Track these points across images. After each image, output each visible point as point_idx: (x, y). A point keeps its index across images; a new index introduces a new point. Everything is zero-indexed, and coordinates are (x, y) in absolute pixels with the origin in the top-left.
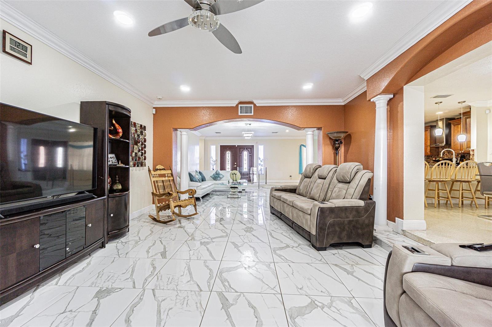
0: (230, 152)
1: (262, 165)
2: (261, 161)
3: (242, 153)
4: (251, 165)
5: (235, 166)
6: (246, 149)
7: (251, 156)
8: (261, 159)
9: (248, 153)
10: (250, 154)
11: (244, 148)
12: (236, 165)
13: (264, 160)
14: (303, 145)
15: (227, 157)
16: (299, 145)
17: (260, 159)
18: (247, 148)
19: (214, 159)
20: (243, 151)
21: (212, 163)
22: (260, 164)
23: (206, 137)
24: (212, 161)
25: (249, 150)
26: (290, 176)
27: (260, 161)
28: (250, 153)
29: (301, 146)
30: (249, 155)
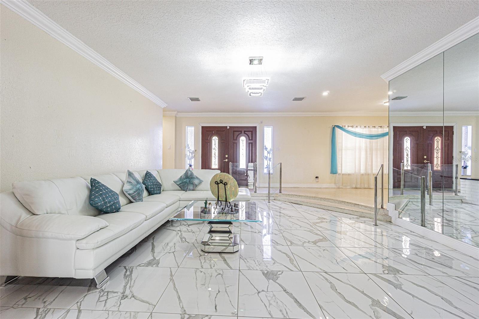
0: (217, 138)
1: (270, 159)
2: (268, 153)
3: (238, 139)
4: (252, 158)
5: (227, 160)
6: (244, 133)
7: (252, 143)
8: (269, 150)
9: (248, 140)
10: (250, 141)
11: (241, 131)
12: (227, 158)
13: (273, 150)
14: (338, 127)
15: (213, 146)
16: (331, 125)
17: (266, 149)
18: (245, 131)
19: (192, 149)
20: (239, 136)
21: (188, 154)
22: (266, 158)
23: (178, 112)
24: (188, 152)
25: (250, 134)
26: (317, 177)
27: (266, 151)
28: (251, 138)
29: (334, 129)
30: (249, 143)
